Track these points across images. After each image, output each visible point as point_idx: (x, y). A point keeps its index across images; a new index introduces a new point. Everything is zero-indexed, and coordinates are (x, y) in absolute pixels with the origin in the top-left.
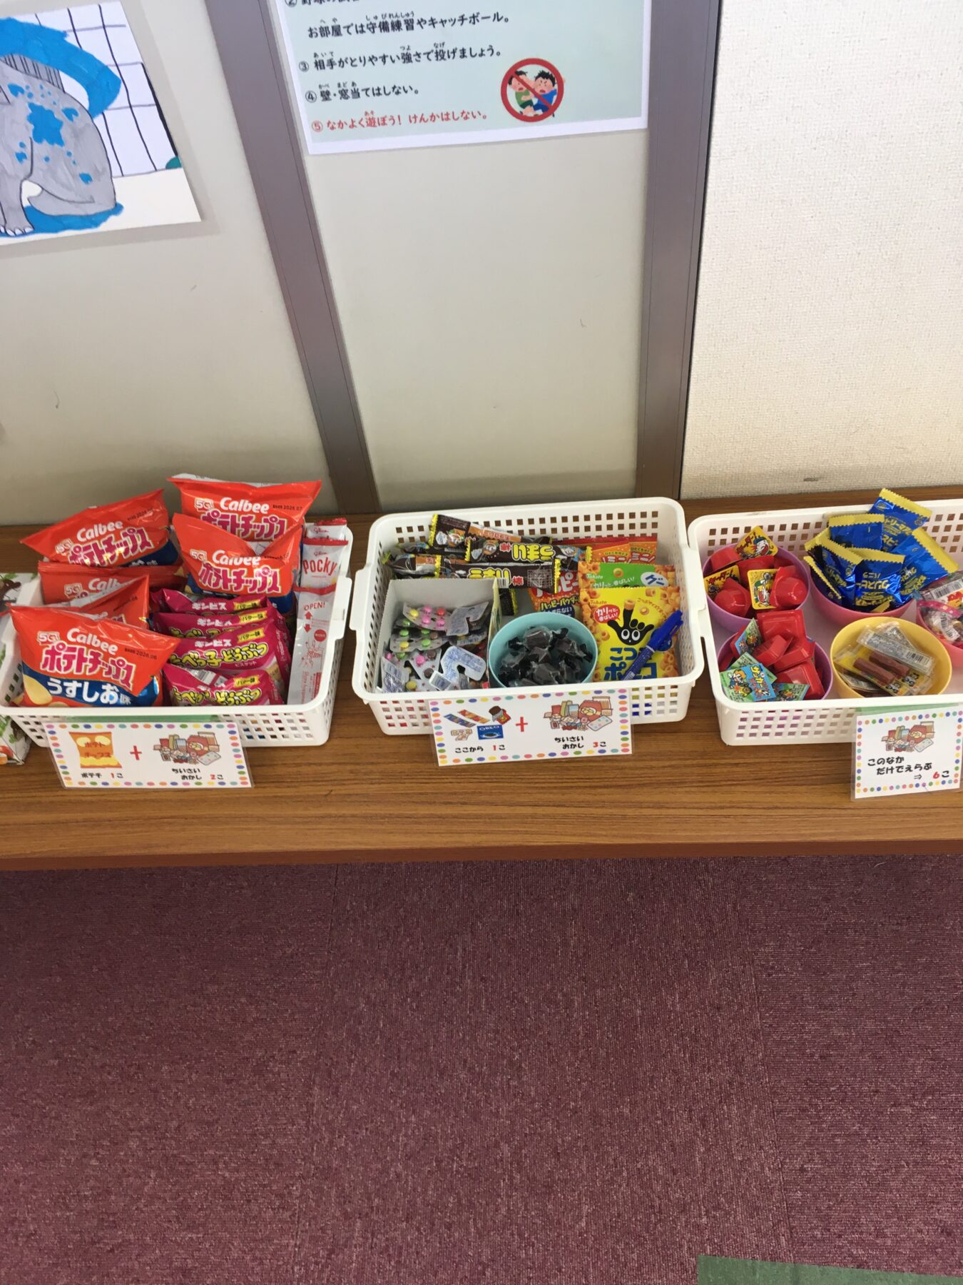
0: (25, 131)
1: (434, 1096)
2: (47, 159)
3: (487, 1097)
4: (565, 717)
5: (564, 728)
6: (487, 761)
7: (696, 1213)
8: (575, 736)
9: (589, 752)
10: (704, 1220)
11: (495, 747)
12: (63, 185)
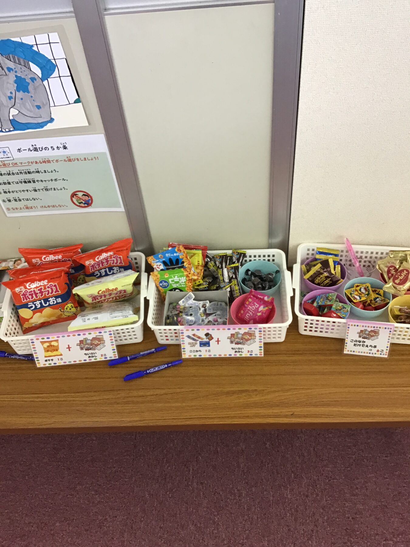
0: (13, 87)
2: (22, 99)
4: (236, 339)
5: (236, 344)
6: (203, 357)
8: (240, 347)
9: (246, 355)
11: (206, 350)
12: (28, 110)
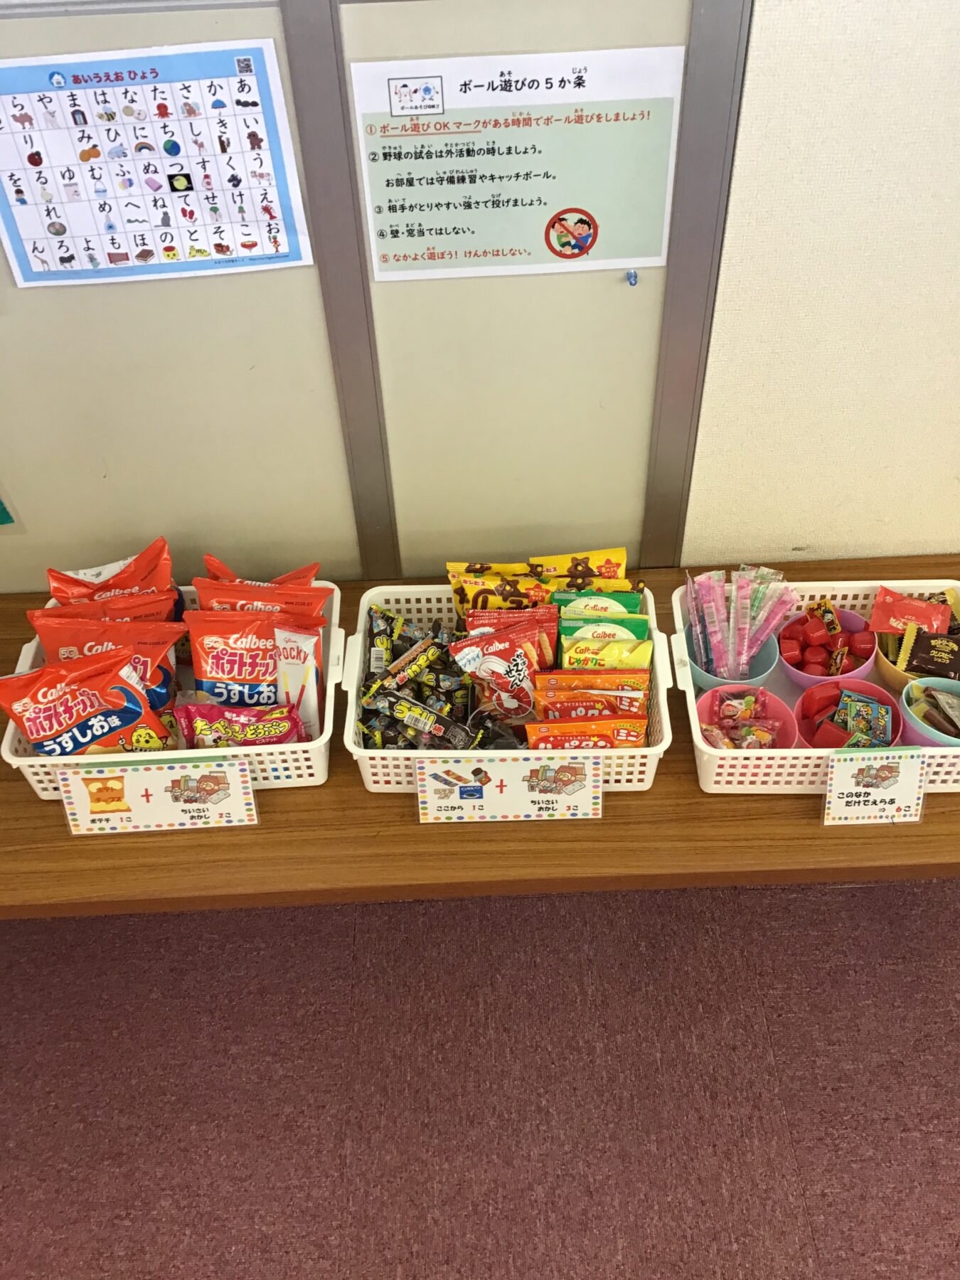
1: (466, 1143)
3: (518, 1142)
4: (542, 781)
5: (540, 791)
6: (466, 820)
7: (727, 1241)
8: (550, 799)
9: (562, 815)
10: (735, 1246)
11: (474, 807)
